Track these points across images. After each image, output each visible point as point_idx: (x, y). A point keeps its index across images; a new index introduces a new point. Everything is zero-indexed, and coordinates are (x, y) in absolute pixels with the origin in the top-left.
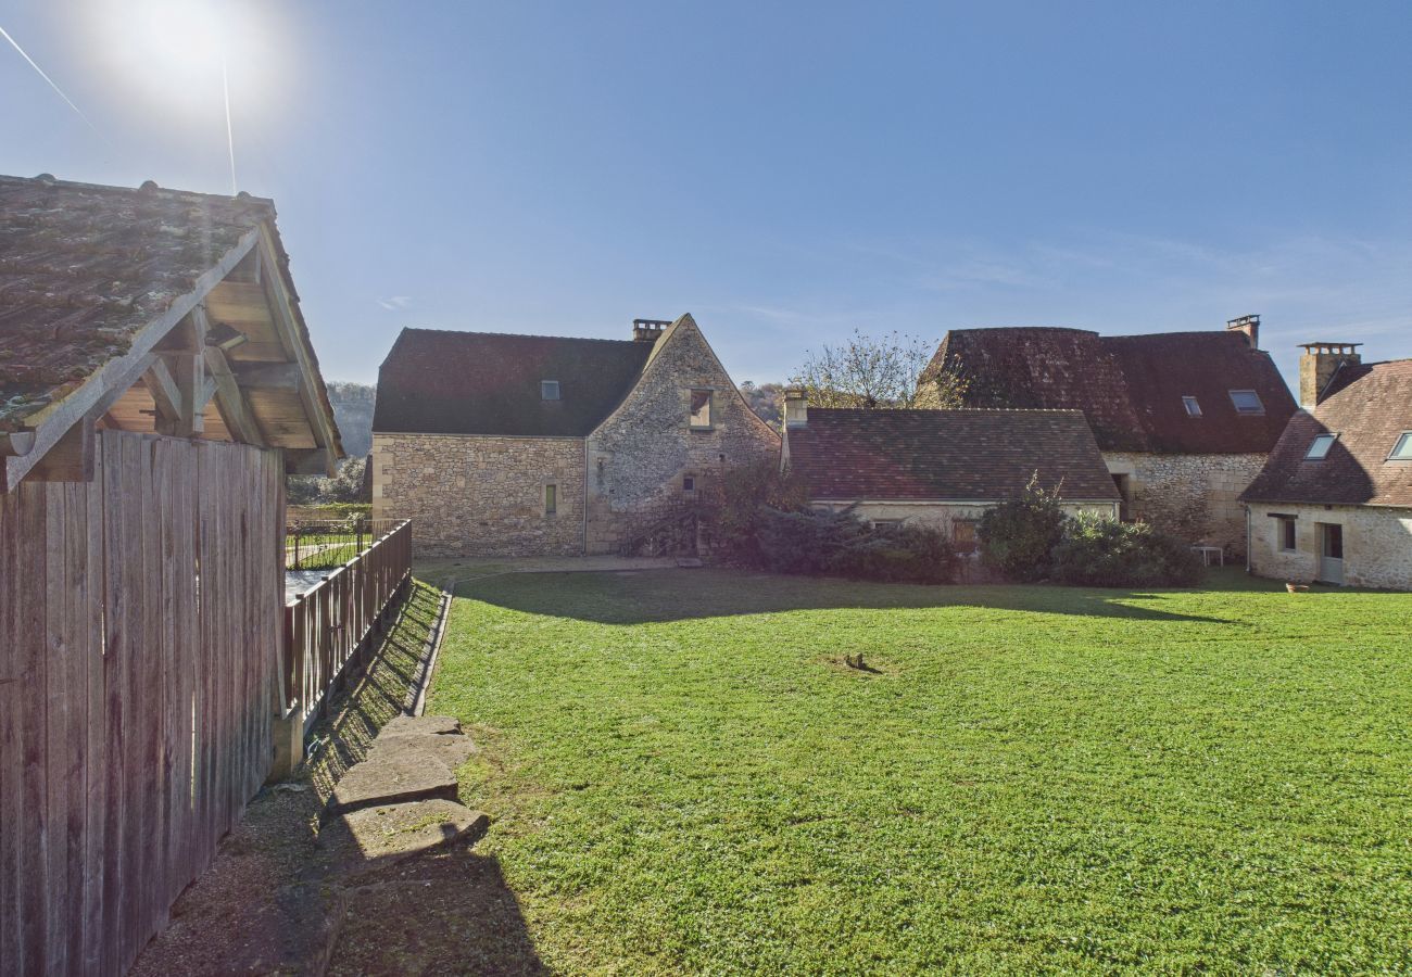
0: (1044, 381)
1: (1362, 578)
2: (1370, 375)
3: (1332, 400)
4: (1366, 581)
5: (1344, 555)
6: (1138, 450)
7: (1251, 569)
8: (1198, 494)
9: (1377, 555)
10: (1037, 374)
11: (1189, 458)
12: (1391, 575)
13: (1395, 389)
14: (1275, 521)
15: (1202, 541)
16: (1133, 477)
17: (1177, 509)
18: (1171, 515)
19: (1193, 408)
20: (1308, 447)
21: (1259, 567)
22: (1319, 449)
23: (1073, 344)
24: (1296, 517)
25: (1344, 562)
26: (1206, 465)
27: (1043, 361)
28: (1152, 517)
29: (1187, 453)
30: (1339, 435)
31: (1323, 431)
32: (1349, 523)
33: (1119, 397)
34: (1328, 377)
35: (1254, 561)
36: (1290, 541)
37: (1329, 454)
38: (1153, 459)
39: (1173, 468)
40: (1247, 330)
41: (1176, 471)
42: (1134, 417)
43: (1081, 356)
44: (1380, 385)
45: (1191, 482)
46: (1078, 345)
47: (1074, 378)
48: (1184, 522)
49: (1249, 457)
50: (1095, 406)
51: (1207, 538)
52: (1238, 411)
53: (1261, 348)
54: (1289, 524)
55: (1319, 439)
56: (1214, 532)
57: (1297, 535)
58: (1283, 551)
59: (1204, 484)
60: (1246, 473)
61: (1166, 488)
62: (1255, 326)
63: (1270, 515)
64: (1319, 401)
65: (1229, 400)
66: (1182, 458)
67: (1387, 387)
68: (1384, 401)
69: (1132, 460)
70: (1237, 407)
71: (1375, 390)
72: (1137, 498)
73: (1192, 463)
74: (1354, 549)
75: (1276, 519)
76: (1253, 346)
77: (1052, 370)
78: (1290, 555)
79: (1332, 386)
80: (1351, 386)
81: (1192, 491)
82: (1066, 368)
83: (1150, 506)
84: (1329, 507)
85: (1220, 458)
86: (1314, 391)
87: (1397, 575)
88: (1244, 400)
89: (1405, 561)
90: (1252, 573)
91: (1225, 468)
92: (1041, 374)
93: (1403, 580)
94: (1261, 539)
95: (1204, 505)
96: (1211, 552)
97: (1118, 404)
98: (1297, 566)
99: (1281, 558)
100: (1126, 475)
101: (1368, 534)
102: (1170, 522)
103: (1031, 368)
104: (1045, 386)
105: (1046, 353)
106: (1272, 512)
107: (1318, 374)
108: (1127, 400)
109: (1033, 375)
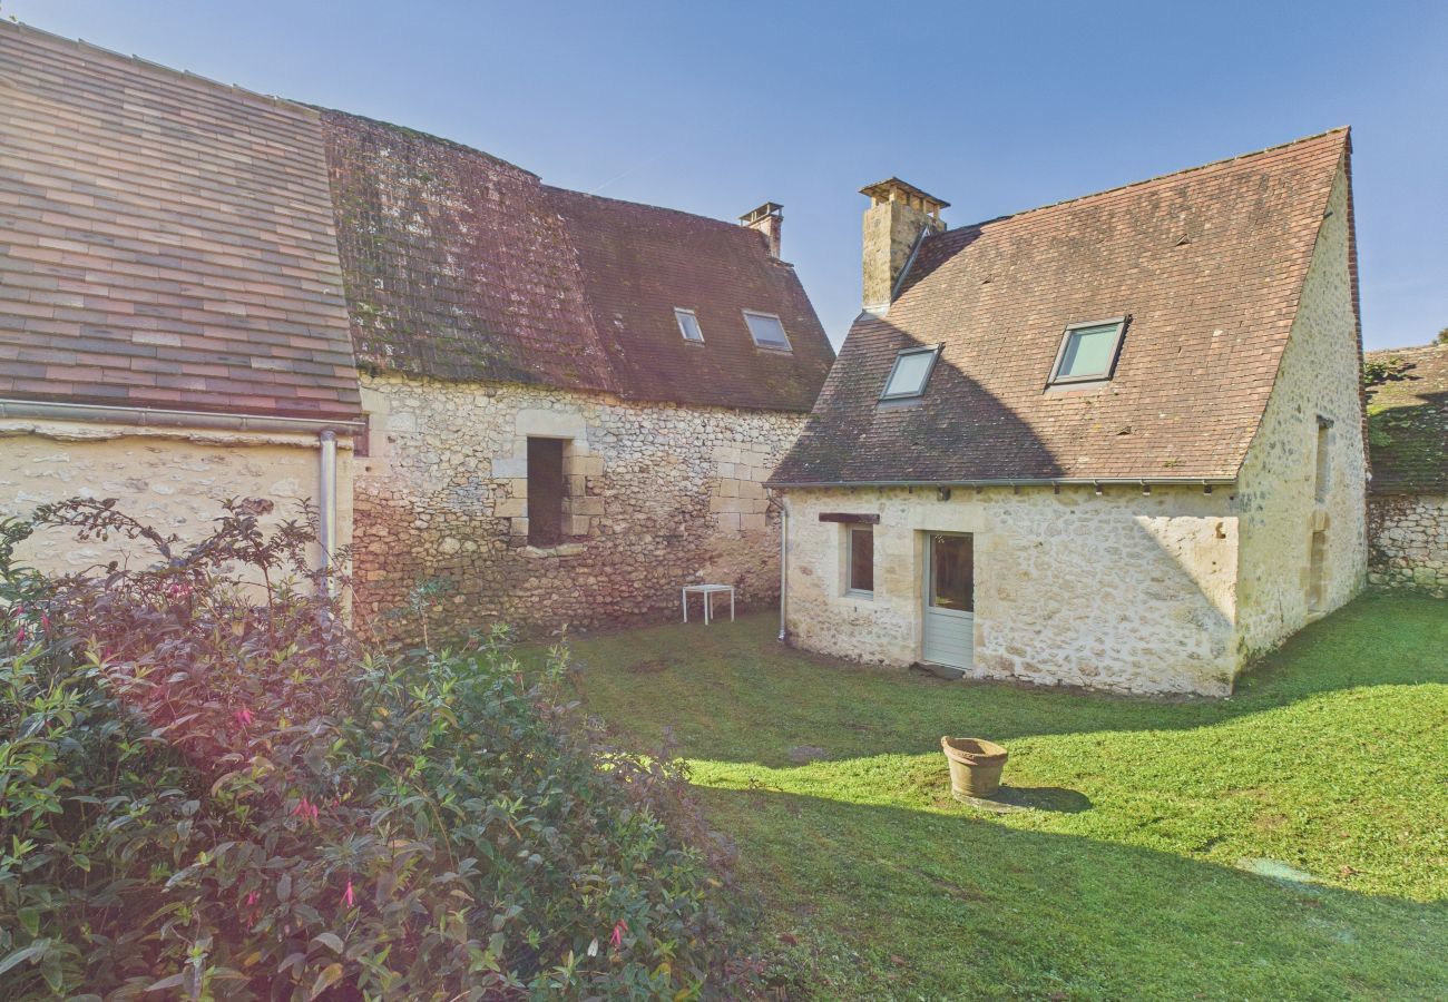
0: (411, 228)
1: (1017, 660)
2: (979, 242)
3: (918, 290)
4: (1028, 666)
5: (977, 605)
6: (592, 388)
7: (788, 634)
8: (695, 485)
9: (1053, 605)
10: (396, 213)
11: (682, 413)
12: (1086, 653)
13: (1029, 257)
14: (834, 527)
15: (701, 573)
16: (580, 447)
17: (661, 512)
18: (650, 525)
19: (691, 328)
20: (887, 375)
21: (802, 629)
22: (909, 376)
23: (487, 179)
24: (877, 519)
25: (977, 620)
26: (709, 429)
27: (414, 191)
28: (618, 529)
29: (679, 404)
30: (941, 348)
31: (909, 344)
32: (989, 529)
33: (566, 290)
34: (907, 251)
35: (793, 616)
36: (862, 576)
37: (928, 384)
38: (620, 410)
39: (655, 432)
40: (765, 227)
41: (660, 439)
42: (590, 330)
43: (501, 203)
44: (999, 254)
45: (684, 461)
46: (498, 185)
47: (478, 239)
48: (672, 539)
49: (773, 420)
50: (514, 297)
51: (709, 568)
52: (757, 344)
53: (783, 258)
54: (860, 533)
55: (904, 360)
56: (720, 556)
57: (877, 558)
58: (847, 593)
59: (705, 465)
60: (768, 449)
61: (642, 470)
62: (777, 221)
63: (824, 518)
64: (896, 294)
65: (741, 325)
66: (670, 412)
67: (1013, 256)
68: (1014, 280)
69: (580, 410)
70: (755, 338)
71: (992, 264)
72: (589, 491)
73: (684, 424)
74: (1000, 591)
75: (836, 525)
76: (773, 254)
77: (434, 212)
78: (861, 603)
79: (914, 269)
80: (947, 265)
81: (686, 478)
82: (464, 216)
83: (615, 507)
84: (946, 494)
85: (729, 419)
86: (887, 275)
87: (1100, 654)
88: (764, 330)
89: (1124, 618)
90: (789, 644)
91: (739, 437)
92: (406, 217)
93: (1117, 666)
94: (806, 571)
95: (705, 504)
96: (716, 594)
97: (562, 302)
98: (875, 630)
99: (844, 610)
100: (569, 441)
101: (1034, 552)
102: (648, 538)
103: (384, 199)
104: (412, 240)
105: (425, 179)
106: (828, 510)
107: (893, 241)
108: (579, 298)
109: (385, 211)
